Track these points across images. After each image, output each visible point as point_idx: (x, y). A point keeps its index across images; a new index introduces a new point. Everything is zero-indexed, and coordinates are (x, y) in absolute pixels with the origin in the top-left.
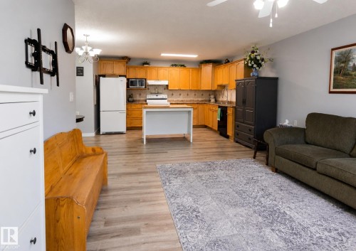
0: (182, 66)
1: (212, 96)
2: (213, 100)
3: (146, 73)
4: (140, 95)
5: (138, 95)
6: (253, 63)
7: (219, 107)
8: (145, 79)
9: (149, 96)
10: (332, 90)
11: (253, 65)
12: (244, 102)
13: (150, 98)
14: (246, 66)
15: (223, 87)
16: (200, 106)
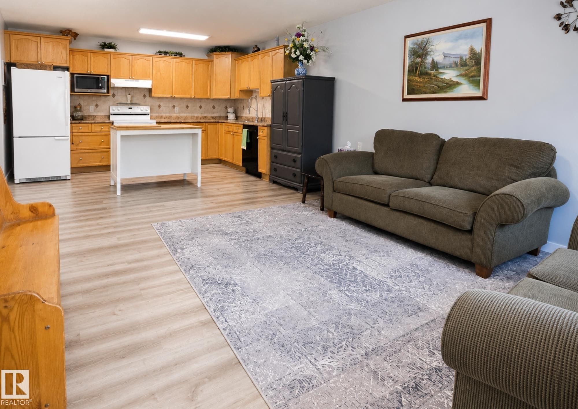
0: (176, 54)
1: (230, 110)
2: (231, 117)
3: (109, 64)
4: (97, 106)
5: (92, 108)
6: (298, 53)
7: (245, 126)
8: (108, 76)
9: (114, 109)
10: (406, 96)
11: (298, 57)
12: (285, 116)
13: (116, 112)
14: (287, 57)
15: (249, 93)
16: (211, 127)
